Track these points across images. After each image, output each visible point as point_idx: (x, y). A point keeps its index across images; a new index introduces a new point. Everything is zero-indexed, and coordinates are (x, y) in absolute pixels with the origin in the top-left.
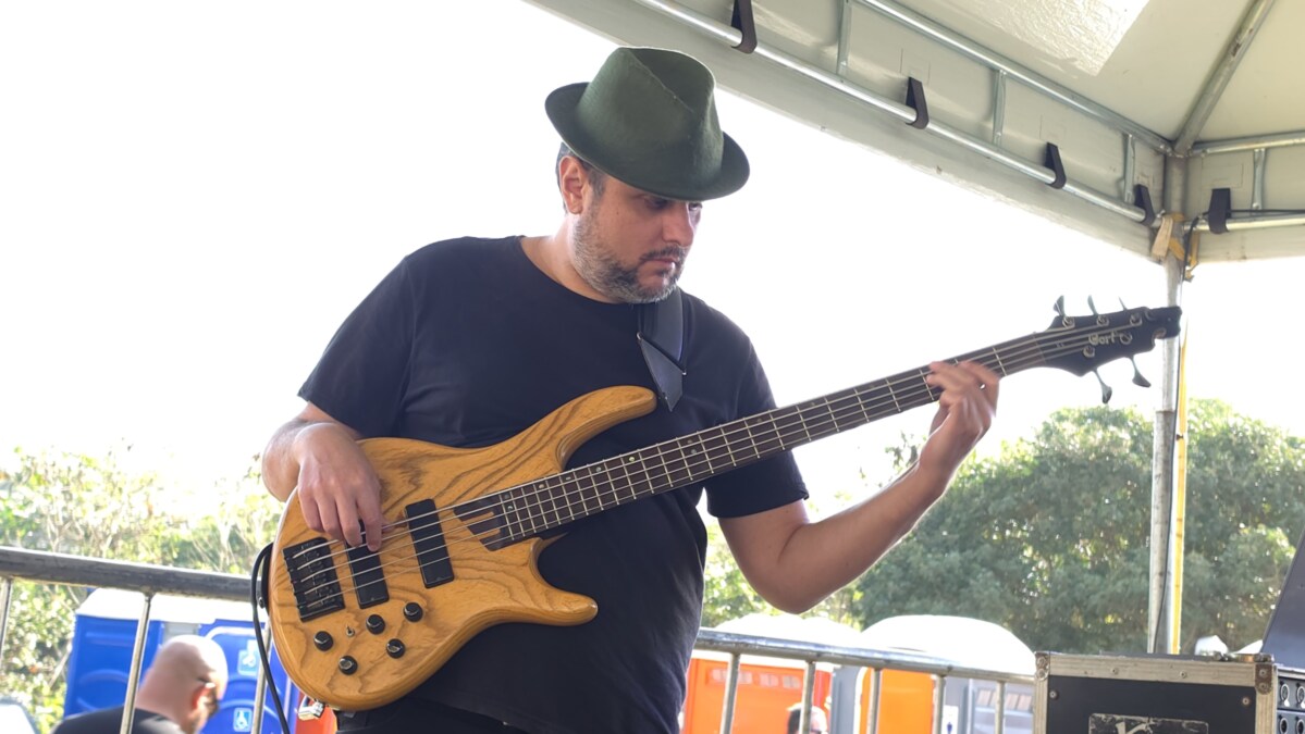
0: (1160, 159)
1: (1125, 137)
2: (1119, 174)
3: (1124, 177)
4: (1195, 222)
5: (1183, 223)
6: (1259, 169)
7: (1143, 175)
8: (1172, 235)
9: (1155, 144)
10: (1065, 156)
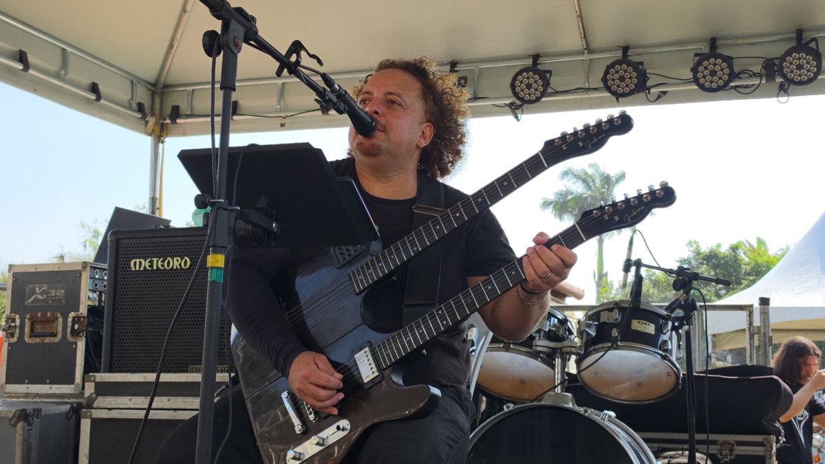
0: (150, 92)
1: (132, 82)
2: (130, 97)
3: (132, 99)
4: (165, 119)
5: (160, 119)
6: (190, 98)
7: (142, 98)
8: (155, 124)
9: (147, 86)
10: (101, 88)
